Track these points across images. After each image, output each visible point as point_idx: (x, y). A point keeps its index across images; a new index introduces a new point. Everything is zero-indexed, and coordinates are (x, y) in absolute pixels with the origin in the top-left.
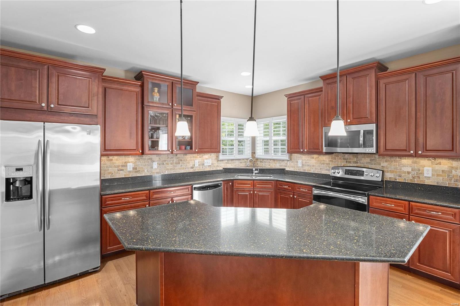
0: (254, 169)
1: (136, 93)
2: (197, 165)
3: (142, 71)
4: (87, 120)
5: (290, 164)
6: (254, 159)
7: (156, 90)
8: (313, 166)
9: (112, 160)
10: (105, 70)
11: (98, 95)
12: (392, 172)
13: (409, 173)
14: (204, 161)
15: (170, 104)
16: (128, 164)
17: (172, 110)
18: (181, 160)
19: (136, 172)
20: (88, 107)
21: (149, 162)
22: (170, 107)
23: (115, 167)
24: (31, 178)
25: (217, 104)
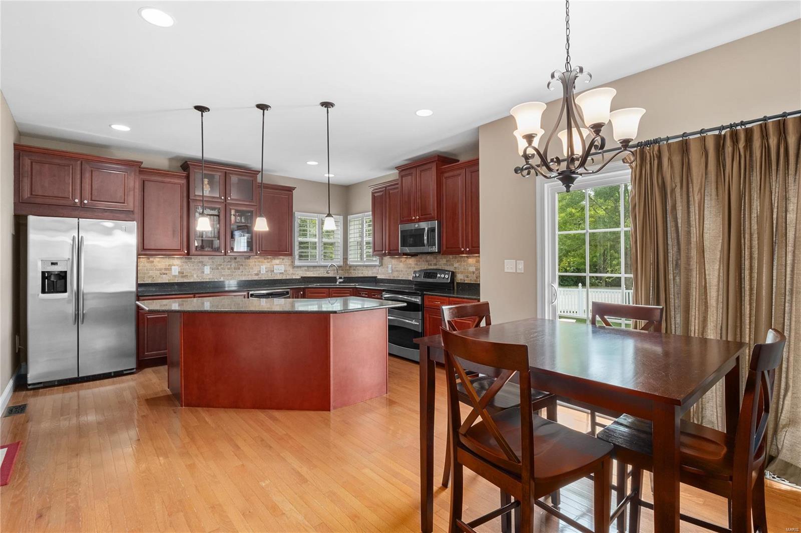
0: (338, 278)
1: (180, 186)
2: (263, 271)
3: (187, 160)
4: (122, 216)
5: (381, 271)
6: (345, 266)
7: (206, 181)
8: (402, 271)
9: (153, 262)
10: (142, 163)
11: (134, 190)
12: (462, 273)
13: (473, 273)
14: (273, 267)
15: (223, 198)
16: (173, 267)
17: (226, 204)
18: (242, 265)
19: (182, 277)
20: (124, 203)
21: (199, 266)
22: (223, 201)
23: (156, 270)
24: (66, 272)
25: (287, 197)
